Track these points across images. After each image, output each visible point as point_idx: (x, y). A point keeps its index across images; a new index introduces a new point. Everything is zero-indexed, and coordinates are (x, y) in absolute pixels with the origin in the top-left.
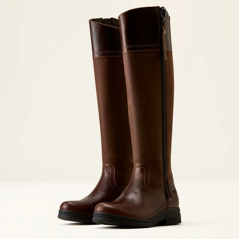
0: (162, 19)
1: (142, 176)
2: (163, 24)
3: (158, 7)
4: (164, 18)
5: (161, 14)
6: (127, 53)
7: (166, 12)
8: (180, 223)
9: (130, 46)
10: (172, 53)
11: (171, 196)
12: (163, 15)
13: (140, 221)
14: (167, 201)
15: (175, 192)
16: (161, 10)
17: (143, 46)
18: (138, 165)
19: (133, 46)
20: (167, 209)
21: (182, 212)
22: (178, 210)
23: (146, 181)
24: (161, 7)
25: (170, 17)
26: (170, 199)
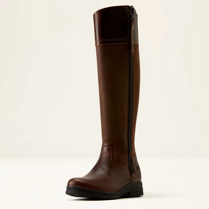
0: (131, 16)
1: (109, 154)
2: (132, 21)
3: (128, 6)
4: (133, 16)
5: (130, 12)
6: (100, 46)
7: (134, 10)
8: (142, 195)
9: (102, 40)
10: (138, 46)
11: (134, 172)
12: (132, 13)
13: (108, 194)
14: (131, 176)
15: (138, 168)
16: (131, 9)
17: (114, 40)
18: (106, 145)
19: (105, 40)
20: (131, 183)
21: (144, 186)
22: (141, 184)
23: (113, 158)
24: (130, 6)
25: (137, 15)
26: (134, 175)
